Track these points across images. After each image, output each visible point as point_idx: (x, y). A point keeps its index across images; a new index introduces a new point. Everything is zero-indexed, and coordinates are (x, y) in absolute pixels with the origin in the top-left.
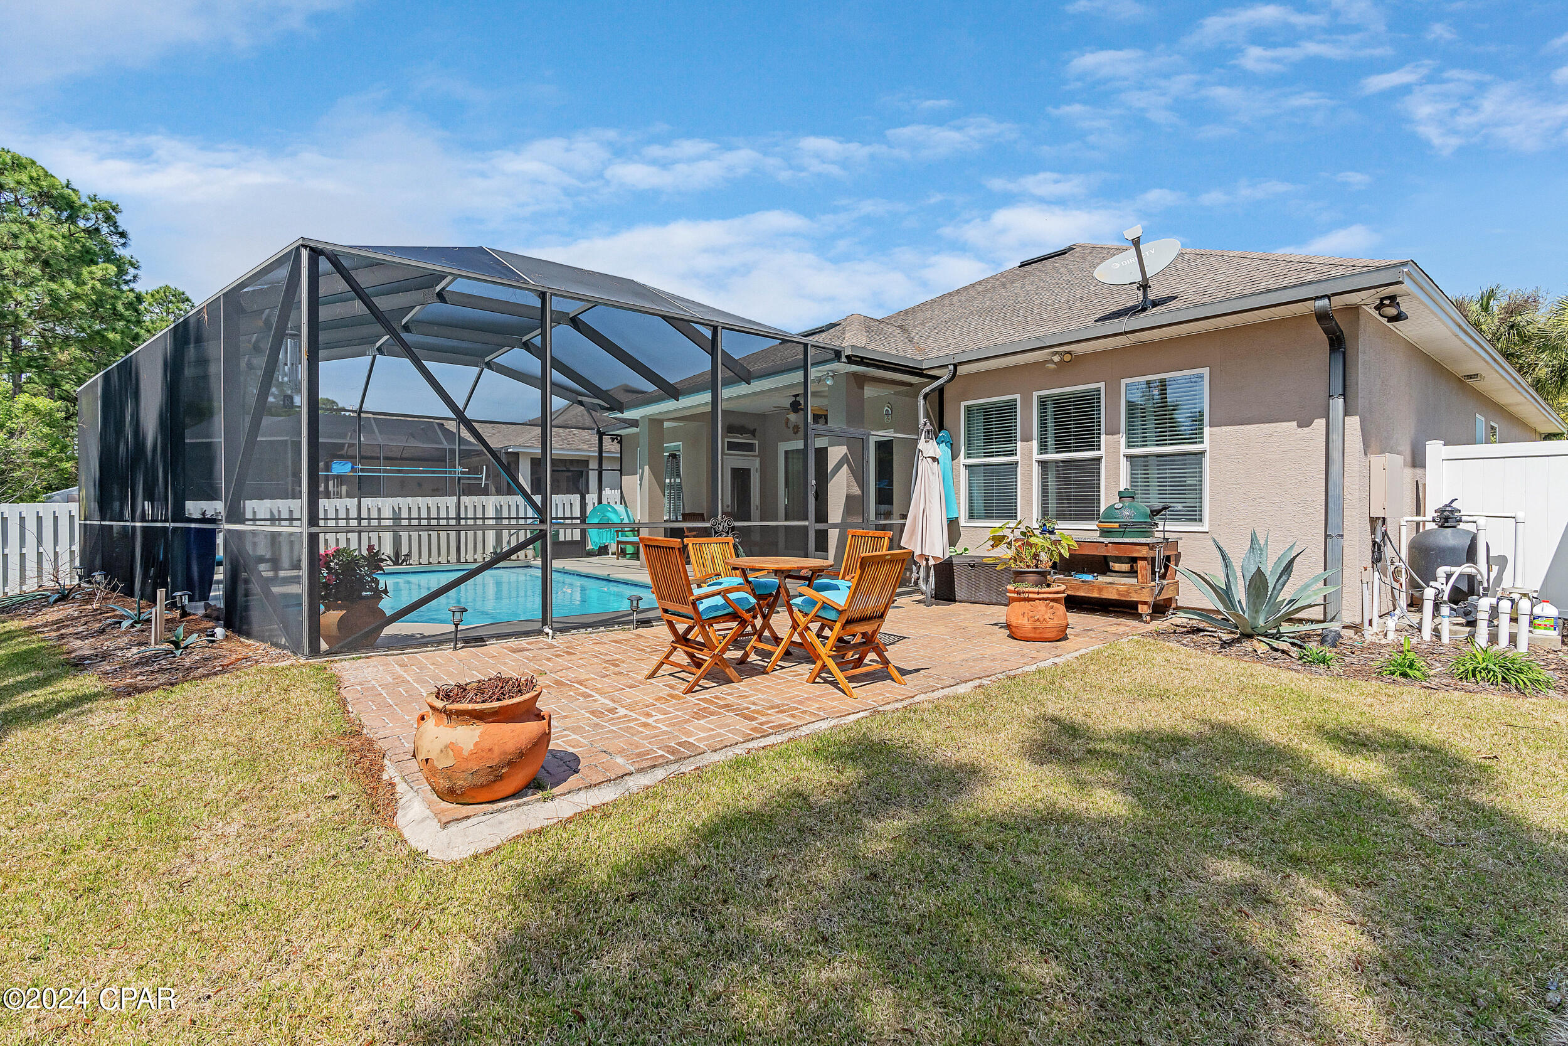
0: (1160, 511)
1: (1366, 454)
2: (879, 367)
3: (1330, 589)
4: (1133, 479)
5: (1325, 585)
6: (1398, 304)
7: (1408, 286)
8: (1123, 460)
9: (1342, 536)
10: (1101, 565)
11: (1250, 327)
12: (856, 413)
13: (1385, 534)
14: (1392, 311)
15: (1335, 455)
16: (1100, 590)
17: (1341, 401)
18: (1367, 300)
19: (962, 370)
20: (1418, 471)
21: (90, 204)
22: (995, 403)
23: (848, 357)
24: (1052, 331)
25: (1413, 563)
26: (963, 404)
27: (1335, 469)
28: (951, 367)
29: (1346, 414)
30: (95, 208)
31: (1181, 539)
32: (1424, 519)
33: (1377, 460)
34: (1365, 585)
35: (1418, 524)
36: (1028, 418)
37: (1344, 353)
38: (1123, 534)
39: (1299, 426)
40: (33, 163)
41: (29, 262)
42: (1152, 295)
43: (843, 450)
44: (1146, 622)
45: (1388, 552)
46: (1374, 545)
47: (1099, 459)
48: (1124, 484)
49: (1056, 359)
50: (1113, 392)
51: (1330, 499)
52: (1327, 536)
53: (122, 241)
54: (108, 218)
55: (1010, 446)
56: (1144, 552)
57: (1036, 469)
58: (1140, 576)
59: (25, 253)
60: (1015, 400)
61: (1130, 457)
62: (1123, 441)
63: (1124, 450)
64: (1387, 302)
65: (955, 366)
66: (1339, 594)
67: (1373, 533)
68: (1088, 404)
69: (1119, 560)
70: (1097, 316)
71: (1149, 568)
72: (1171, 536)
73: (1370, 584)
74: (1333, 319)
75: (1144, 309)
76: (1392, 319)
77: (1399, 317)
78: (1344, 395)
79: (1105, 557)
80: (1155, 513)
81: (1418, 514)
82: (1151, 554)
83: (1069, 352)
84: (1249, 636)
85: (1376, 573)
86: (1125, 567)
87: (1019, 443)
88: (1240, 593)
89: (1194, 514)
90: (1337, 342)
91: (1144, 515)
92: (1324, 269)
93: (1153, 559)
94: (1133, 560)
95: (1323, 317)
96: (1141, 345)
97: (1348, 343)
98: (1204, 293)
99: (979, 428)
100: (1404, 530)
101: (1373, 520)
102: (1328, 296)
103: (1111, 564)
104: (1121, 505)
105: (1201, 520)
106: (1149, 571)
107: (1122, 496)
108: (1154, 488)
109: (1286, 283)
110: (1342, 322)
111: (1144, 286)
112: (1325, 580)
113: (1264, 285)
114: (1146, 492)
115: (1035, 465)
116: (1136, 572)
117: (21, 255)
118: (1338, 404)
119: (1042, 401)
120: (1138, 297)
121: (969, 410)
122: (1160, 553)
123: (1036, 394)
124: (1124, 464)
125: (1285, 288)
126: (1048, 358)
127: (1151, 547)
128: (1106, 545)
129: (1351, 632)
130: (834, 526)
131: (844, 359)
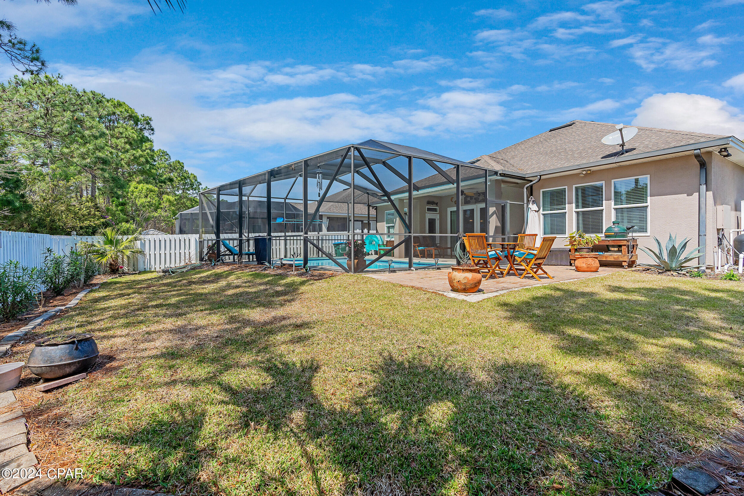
0: (630, 228)
1: (715, 205)
2: (510, 177)
3: (701, 254)
4: (617, 217)
5: (699, 252)
6: (728, 151)
7: (731, 144)
8: (613, 211)
9: (706, 235)
10: (607, 249)
11: (667, 160)
12: (499, 195)
13: (723, 235)
14: (726, 154)
15: (703, 206)
16: (606, 257)
17: (705, 186)
18: (716, 150)
19: (542, 177)
20: (738, 213)
21: (143, 118)
22: (556, 190)
23: (500, 174)
24: (583, 162)
25: (735, 246)
26: (541, 190)
27: (702, 211)
28: (539, 177)
29: (707, 191)
30: (144, 120)
31: (638, 239)
32: (740, 230)
33: (720, 208)
34: (715, 253)
35: (738, 232)
36: (571, 194)
37: (706, 169)
38: (616, 237)
39: (688, 196)
40: (124, 103)
41: (126, 143)
42: (625, 148)
43: (494, 209)
44: (626, 268)
45: (725, 242)
46: (719, 239)
47: (602, 210)
48: (613, 219)
49: (584, 173)
50: (608, 185)
51: (700, 222)
52: (699, 235)
53: (152, 132)
54: (148, 123)
55: (563, 206)
56: (625, 243)
57: (574, 215)
58: (623, 252)
59: (124, 139)
60: (565, 188)
61: (615, 209)
62: (613, 203)
63: (613, 206)
64: (723, 150)
65: (540, 176)
66: (704, 256)
67: (718, 234)
68: (598, 190)
69: (613, 246)
70: (601, 156)
71: (627, 249)
72: (636, 238)
73: (717, 253)
74: (702, 157)
75: (622, 154)
76: (725, 156)
77: (729, 155)
78: (706, 184)
79: (607, 245)
80: (629, 229)
81: (738, 228)
82: (628, 243)
83: (590, 170)
84: (669, 271)
85: (720, 250)
86: (616, 249)
87: (567, 205)
88: (665, 256)
89: (643, 229)
90: (703, 165)
91: (624, 230)
92: (697, 138)
93: (628, 246)
94: (620, 246)
95: (697, 156)
96: (620, 167)
97: (707, 164)
98: (647, 147)
99: (548, 199)
100: (731, 235)
101: (718, 230)
102: (700, 149)
103: (610, 248)
104: (614, 226)
105: (646, 232)
106: (627, 250)
107: (614, 223)
108: (626, 220)
109: (682, 144)
110: (705, 158)
111: (623, 145)
112: (699, 250)
113: (673, 145)
114: (622, 222)
115: (574, 213)
116: (621, 251)
117: (123, 140)
118: (703, 187)
119: (577, 189)
120: (619, 149)
121: (543, 192)
122: (631, 243)
123: (574, 186)
124: (613, 212)
125: (682, 146)
126: (580, 172)
127: (628, 241)
128: (609, 241)
129: (710, 271)
130: (491, 237)
131: (499, 175)
